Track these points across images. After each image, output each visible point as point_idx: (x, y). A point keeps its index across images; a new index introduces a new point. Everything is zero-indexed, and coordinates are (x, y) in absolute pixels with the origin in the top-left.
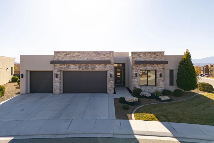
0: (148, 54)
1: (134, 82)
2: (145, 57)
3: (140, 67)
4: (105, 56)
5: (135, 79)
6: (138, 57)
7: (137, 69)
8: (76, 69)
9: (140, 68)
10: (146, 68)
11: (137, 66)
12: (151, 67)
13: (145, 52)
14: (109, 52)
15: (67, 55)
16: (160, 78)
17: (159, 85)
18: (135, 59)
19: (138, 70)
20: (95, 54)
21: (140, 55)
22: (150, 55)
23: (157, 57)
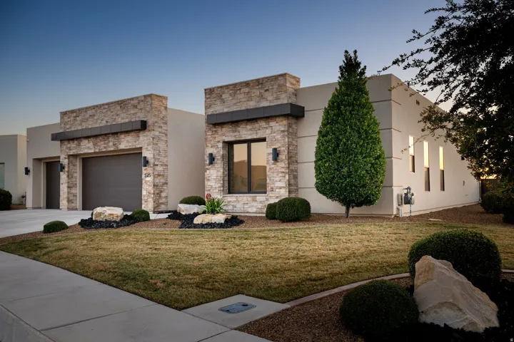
0: (242, 90)
1: (208, 180)
2: (234, 101)
3: (223, 135)
4: (136, 110)
5: (212, 171)
6: (218, 102)
7: (217, 140)
8: (91, 149)
9: (224, 138)
10: (237, 134)
11: (216, 131)
12: (251, 130)
13: (235, 85)
14: (143, 98)
15: (78, 118)
16: (273, 164)
17: (272, 190)
18: (210, 111)
19: (219, 142)
20: (119, 108)
21: (224, 96)
22: (246, 90)
23: (267, 94)
